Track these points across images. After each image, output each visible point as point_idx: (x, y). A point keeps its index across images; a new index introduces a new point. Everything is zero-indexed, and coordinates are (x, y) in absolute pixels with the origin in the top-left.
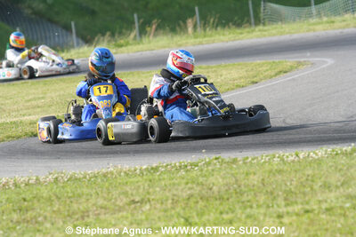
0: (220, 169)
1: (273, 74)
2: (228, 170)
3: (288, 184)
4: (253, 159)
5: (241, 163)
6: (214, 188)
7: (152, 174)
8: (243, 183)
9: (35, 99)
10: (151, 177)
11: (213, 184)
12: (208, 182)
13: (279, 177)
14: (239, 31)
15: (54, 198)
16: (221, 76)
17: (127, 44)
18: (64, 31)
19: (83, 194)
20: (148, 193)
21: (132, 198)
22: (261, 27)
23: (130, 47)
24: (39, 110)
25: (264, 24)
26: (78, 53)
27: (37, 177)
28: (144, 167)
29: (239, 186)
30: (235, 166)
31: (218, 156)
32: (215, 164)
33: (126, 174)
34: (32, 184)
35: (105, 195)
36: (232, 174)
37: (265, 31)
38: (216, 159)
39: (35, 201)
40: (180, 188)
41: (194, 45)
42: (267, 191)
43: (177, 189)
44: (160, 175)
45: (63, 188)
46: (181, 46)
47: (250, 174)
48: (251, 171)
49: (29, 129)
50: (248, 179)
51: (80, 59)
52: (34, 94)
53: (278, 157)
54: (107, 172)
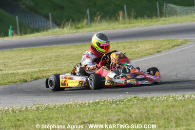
0: (137, 104)
1: (170, 46)
2: (142, 105)
3: (178, 113)
4: (157, 98)
5: (149, 100)
6: (133, 115)
7: (95, 106)
8: (150, 113)
9: (26, 59)
10: (95, 108)
11: (132, 113)
12: (130, 111)
13: (173, 110)
14: (150, 20)
15: (36, 119)
16: (139, 47)
17: (83, 27)
18: (45, 19)
19: (54, 117)
20: (93, 118)
21: (83, 121)
22: (163, 18)
23: (84, 29)
24: (28, 66)
25: (165, 17)
26: (53, 32)
27: (26, 106)
28: (91, 102)
29: (148, 115)
30: (145, 102)
32: (134, 101)
33: (80, 106)
34: (23, 111)
35: (67, 118)
36: (144, 107)
37: (166, 20)
38: (135, 97)
39: (25, 121)
40: (112, 115)
41: (123, 29)
42: (165, 118)
43: (111, 116)
44: (100, 107)
45: (42, 113)
46: (114, 29)
47: (155, 107)
48: (155, 105)
49: (22, 78)
50: (153, 110)
51: (54, 36)
52: (26, 56)
53: (172, 97)
54: (69, 104)
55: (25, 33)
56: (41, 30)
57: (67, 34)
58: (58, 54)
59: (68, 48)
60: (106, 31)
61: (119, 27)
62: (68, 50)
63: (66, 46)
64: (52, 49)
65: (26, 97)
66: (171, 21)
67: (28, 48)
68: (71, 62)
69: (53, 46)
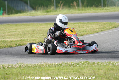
0: (88, 66)
1: (110, 28)
2: (91, 67)
3: (116, 75)
4: (101, 63)
5: (96, 64)
7: (59, 66)
8: (97, 73)
9: (12, 32)
10: (59, 68)
11: (85, 73)
13: (112, 72)
14: (97, 9)
16: (89, 27)
17: (51, 11)
19: (31, 73)
22: (106, 8)
23: (52, 13)
24: (13, 36)
26: (31, 14)
27: (12, 65)
28: (56, 63)
30: (94, 66)
32: (86, 64)
33: (49, 66)
34: (10, 67)
36: (93, 69)
37: (108, 9)
38: (86, 62)
39: (11, 75)
40: (71, 73)
41: (78, 14)
42: (106, 77)
44: (63, 67)
46: (72, 13)
47: (100, 69)
48: (100, 68)
49: (9, 44)
50: (99, 72)
52: (12, 29)
53: (112, 63)
54: (41, 65)
55: (12, 14)
58: (34, 29)
59: (41, 26)
61: (75, 13)
62: (40, 27)
65: (12, 57)
66: (111, 10)
67: (13, 24)
68: (43, 35)
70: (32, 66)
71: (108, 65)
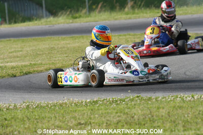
0: (140, 104)
2: (145, 105)
3: (186, 116)
4: (163, 98)
5: (154, 100)
6: (135, 116)
7: (93, 105)
8: (155, 114)
9: (15, 51)
10: (92, 107)
11: (135, 114)
12: (132, 112)
15: (26, 119)
17: (80, 17)
18: (37, 6)
19: (46, 117)
20: (90, 118)
21: (79, 121)
23: (81, 19)
24: (18, 59)
26: (46, 21)
27: (15, 104)
28: (88, 100)
29: (153, 116)
30: (150, 102)
31: (138, 95)
32: (137, 101)
33: (76, 105)
34: (11, 109)
35: (61, 119)
36: (148, 108)
38: (137, 97)
39: (13, 120)
41: (125, 19)
42: (171, 120)
43: (110, 117)
44: (98, 106)
45: (32, 112)
46: (116, 19)
47: (160, 108)
48: (161, 106)
49: (10, 72)
50: (158, 112)
51: (47, 26)
52: (15, 48)
53: (180, 98)
54: (63, 103)
55: (15, 22)
56: (33, 19)
57: (63, 24)
58: (52, 46)
59: (64, 40)
60: (107, 21)
61: (121, 18)
62: (62, 42)
63: (61, 37)
64: (45, 41)
65: (15, 93)
66: (181, 12)
67: (18, 39)
68: (67, 55)
69: (47, 37)
70: (47, 106)
71: (173, 101)
